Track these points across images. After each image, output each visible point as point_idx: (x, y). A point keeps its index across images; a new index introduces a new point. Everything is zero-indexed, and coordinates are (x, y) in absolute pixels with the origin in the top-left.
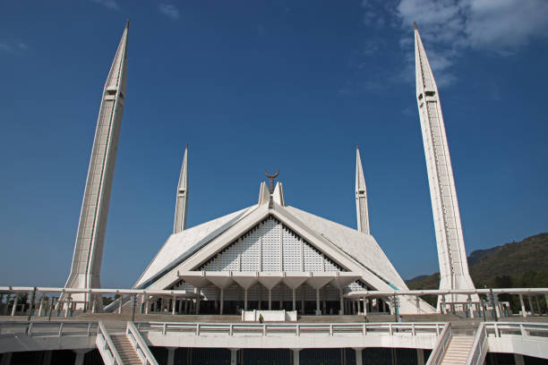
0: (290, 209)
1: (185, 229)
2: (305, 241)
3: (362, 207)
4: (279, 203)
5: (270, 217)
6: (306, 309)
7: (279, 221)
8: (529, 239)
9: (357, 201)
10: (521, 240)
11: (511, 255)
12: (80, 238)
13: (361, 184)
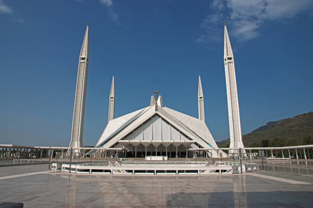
0: (165, 109)
1: (114, 118)
2: (172, 125)
3: (201, 105)
4: (160, 106)
5: (156, 114)
6: (172, 155)
7: (160, 117)
8: (297, 116)
9: (199, 102)
10: (293, 117)
11: (287, 125)
12: (74, 126)
13: (201, 94)
